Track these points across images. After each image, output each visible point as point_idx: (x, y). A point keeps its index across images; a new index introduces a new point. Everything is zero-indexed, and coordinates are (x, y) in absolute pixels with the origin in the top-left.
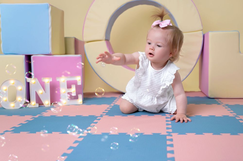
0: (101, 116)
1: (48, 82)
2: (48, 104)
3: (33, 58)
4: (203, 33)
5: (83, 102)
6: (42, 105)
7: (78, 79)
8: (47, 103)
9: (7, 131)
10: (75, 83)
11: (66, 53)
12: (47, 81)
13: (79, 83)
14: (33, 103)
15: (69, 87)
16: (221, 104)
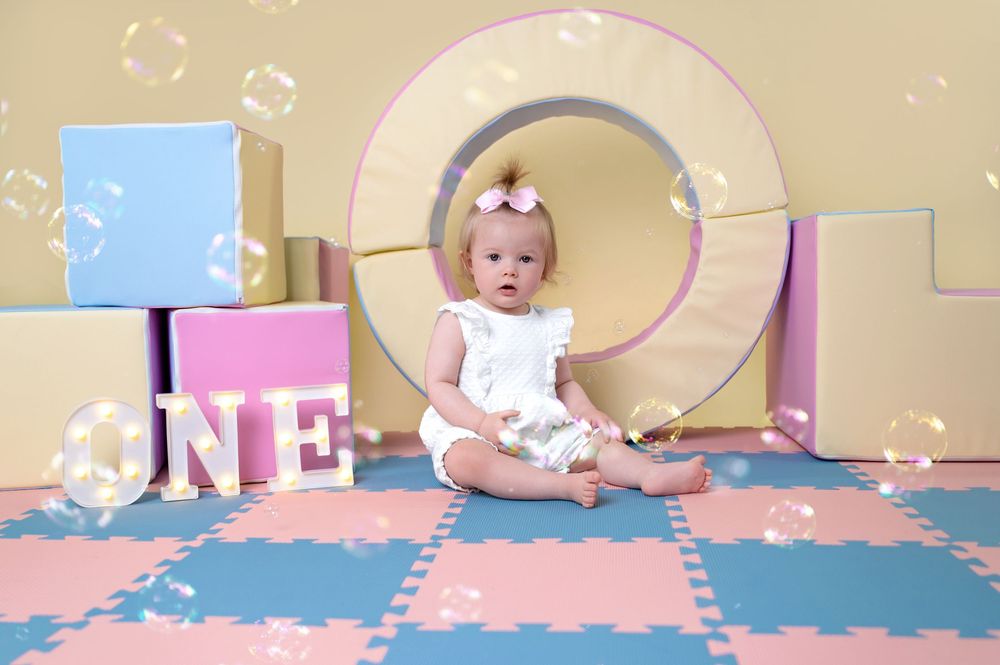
0: (436, 542)
1: (231, 408)
2: (232, 488)
3: (178, 320)
4: (788, 217)
5: (357, 480)
6: (209, 489)
7: (338, 394)
8: (227, 482)
9: (96, 612)
10: (327, 408)
11: (290, 298)
12: (228, 402)
13: (342, 410)
14: (179, 485)
15: (306, 422)
16: (869, 485)
